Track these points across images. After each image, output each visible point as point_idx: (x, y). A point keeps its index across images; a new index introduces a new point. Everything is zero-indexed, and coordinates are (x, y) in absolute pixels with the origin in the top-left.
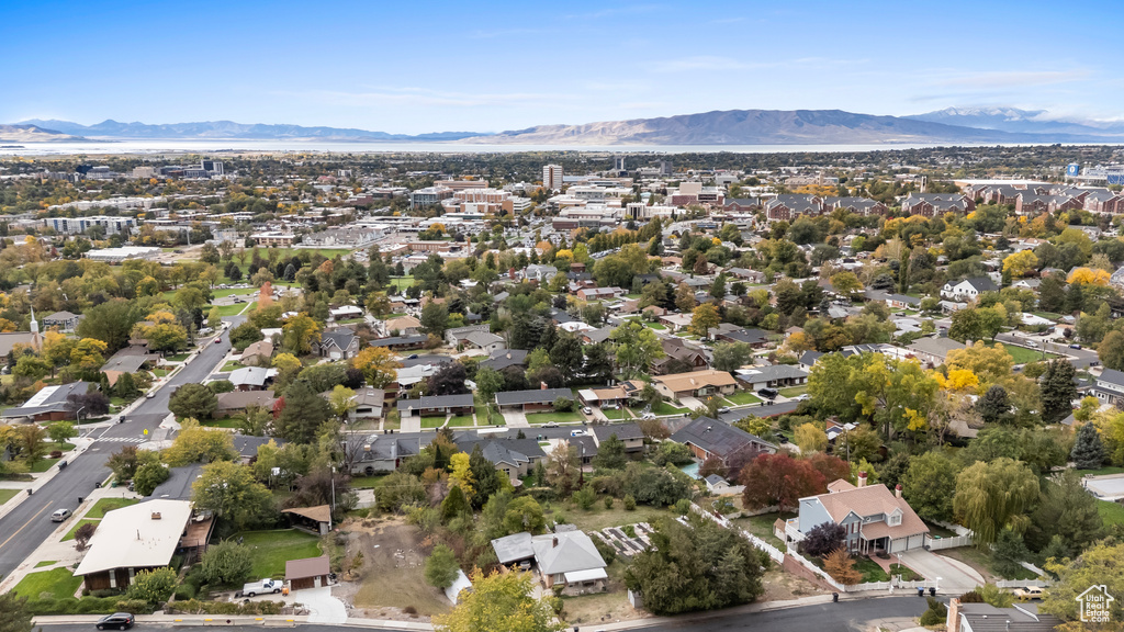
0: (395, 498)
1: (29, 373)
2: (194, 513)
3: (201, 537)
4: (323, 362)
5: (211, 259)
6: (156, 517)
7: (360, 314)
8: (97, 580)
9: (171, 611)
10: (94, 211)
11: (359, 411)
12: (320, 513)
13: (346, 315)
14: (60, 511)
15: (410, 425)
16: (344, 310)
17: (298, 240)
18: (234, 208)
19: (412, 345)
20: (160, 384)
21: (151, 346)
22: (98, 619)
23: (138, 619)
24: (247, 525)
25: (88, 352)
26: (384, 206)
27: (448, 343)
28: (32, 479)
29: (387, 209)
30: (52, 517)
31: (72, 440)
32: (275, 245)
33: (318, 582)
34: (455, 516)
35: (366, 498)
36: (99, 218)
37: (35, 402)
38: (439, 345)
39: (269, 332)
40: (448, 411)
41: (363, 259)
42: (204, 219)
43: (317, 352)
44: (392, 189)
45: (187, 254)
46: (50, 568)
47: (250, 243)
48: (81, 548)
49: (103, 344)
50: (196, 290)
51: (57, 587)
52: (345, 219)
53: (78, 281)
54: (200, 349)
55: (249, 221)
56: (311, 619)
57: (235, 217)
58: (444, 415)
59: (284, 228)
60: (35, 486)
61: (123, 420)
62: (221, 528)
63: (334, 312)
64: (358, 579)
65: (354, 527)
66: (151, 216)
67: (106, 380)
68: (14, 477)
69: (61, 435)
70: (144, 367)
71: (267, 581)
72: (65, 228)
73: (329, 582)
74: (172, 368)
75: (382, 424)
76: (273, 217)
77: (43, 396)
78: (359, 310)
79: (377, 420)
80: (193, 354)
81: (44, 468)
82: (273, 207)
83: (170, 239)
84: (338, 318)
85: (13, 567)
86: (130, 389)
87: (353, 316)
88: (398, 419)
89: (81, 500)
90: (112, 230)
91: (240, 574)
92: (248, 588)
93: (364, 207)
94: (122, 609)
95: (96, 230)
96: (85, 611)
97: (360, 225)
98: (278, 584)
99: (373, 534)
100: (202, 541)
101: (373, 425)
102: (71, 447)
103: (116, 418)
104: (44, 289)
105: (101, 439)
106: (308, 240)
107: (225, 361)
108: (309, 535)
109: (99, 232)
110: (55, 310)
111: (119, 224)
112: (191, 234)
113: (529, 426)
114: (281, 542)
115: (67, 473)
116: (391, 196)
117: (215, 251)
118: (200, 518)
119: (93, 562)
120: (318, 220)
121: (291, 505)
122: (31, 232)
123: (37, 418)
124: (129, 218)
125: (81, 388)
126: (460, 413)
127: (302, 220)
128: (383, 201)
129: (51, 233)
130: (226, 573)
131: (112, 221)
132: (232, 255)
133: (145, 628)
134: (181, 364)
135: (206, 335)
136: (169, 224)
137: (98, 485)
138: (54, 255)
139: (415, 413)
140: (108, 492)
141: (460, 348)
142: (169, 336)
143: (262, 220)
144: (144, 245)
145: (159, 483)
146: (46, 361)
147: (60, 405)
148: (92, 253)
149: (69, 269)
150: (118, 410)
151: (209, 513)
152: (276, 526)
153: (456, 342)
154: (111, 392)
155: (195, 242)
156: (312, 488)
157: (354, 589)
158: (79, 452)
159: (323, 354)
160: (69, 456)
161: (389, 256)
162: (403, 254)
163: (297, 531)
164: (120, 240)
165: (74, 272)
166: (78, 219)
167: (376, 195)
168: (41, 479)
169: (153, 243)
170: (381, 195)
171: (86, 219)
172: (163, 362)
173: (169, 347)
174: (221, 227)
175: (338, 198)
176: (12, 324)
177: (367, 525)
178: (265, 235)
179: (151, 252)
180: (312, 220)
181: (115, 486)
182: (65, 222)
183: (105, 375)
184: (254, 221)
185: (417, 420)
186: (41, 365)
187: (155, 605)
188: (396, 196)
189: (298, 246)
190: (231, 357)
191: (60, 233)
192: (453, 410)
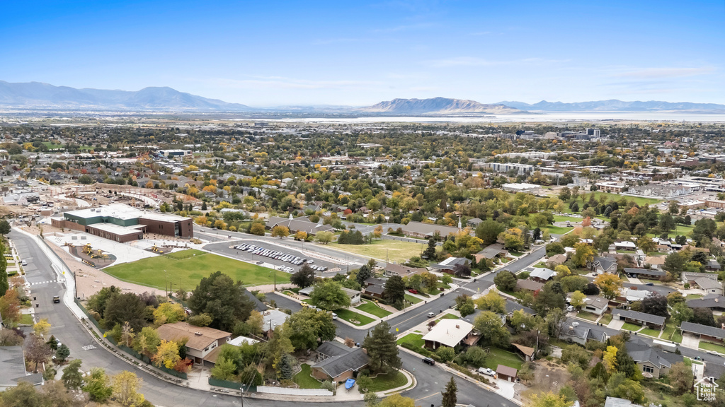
0: (569, 357)
1: (448, 249)
2: (473, 331)
3: (472, 342)
4: (590, 275)
5: (564, 197)
6: (458, 327)
7: (634, 248)
8: (429, 343)
9: (449, 366)
10: (514, 161)
11: (587, 308)
12: (528, 351)
13: (624, 247)
14: (431, 313)
15: (616, 325)
16: (624, 244)
17: (625, 190)
18: (594, 163)
19: (653, 276)
20: (501, 266)
21: (506, 245)
22: (423, 357)
23: (436, 363)
24: (495, 344)
25: (474, 243)
26: (706, 168)
27: (681, 281)
28: (429, 297)
29: (706, 171)
30: (427, 315)
31: (450, 284)
32: (609, 191)
33: (510, 379)
34: (595, 377)
35: (557, 352)
36: (516, 165)
37: (444, 263)
38: (672, 280)
39: (568, 249)
40: (645, 324)
41: (663, 209)
42: (573, 169)
43: (590, 268)
44: (716, 156)
45: (555, 191)
46: (418, 334)
47: (594, 189)
48: (429, 330)
49: (482, 241)
50: (544, 216)
51: (417, 341)
52: (668, 177)
53: (491, 202)
54: (531, 252)
55: (600, 173)
56: (497, 391)
57: (592, 169)
58: (640, 325)
59: (621, 180)
60: (428, 300)
61: (475, 280)
62: (483, 341)
63: (617, 244)
64: (529, 385)
65: (543, 364)
66: (544, 165)
67: (475, 260)
68: (423, 294)
69: (446, 281)
70: (498, 256)
71: (489, 369)
72: (498, 169)
73: (515, 381)
74: (511, 259)
75: (598, 320)
76: (617, 171)
77: (449, 261)
78: (634, 246)
79: (597, 316)
80: (526, 253)
81: (434, 294)
82: (621, 164)
83: (548, 180)
84: (618, 248)
85: (408, 329)
86: (484, 267)
87: (629, 249)
88: (610, 319)
89: (441, 312)
90: (521, 173)
91: (479, 362)
92: (481, 369)
93: (689, 168)
94: (432, 357)
95: (512, 172)
96: (421, 353)
97: (677, 182)
98: (493, 373)
99: (549, 370)
100: (471, 344)
101: (593, 318)
102: (449, 288)
103: (473, 278)
104: (473, 205)
105: (462, 287)
106: (633, 190)
107: (539, 261)
108: (521, 359)
109: (513, 173)
110: (476, 217)
111: (525, 169)
112: (560, 179)
113: (697, 349)
114: (507, 357)
115: (442, 299)
116: (714, 161)
117: (569, 192)
118: (475, 334)
119: (429, 336)
120: (649, 175)
121: (516, 342)
122: (482, 170)
123: (443, 271)
124: (531, 166)
125: (462, 261)
126: (652, 327)
127: (636, 174)
128: (706, 165)
129: (491, 171)
130: (474, 359)
131: (522, 167)
132: (578, 195)
133: (437, 367)
134: (516, 258)
135: (539, 244)
136: (552, 171)
137: (450, 307)
138: (488, 184)
139: (622, 318)
140: (452, 311)
141: (687, 287)
142: (514, 242)
143: (609, 173)
144: (534, 183)
145: (469, 314)
146: (456, 244)
147: (451, 267)
148: (506, 185)
149: (489, 194)
150: (476, 275)
151: (480, 333)
152: (508, 349)
153: (686, 282)
154: (475, 266)
155: (561, 184)
156: (529, 338)
157: (524, 388)
158: (451, 290)
159: (593, 269)
160: (447, 291)
161: (685, 209)
162: (698, 209)
163: (516, 355)
164: (521, 180)
165: (491, 196)
166: (506, 165)
167: (701, 160)
168: (433, 298)
169: (538, 183)
170: (706, 160)
171: (509, 164)
172: (509, 255)
173: (514, 249)
174: (581, 176)
175: (673, 159)
176: (453, 222)
177: (549, 365)
178: (605, 184)
179: (535, 188)
180: (644, 175)
181: (456, 310)
182: (499, 166)
183: (475, 257)
184: (603, 173)
185: (622, 323)
186: (454, 246)
187: (444, 361)
188: (718, 161)
189: (625, 193)
190: (544, 260)
191: (496, 171)
192: (648, 324)
